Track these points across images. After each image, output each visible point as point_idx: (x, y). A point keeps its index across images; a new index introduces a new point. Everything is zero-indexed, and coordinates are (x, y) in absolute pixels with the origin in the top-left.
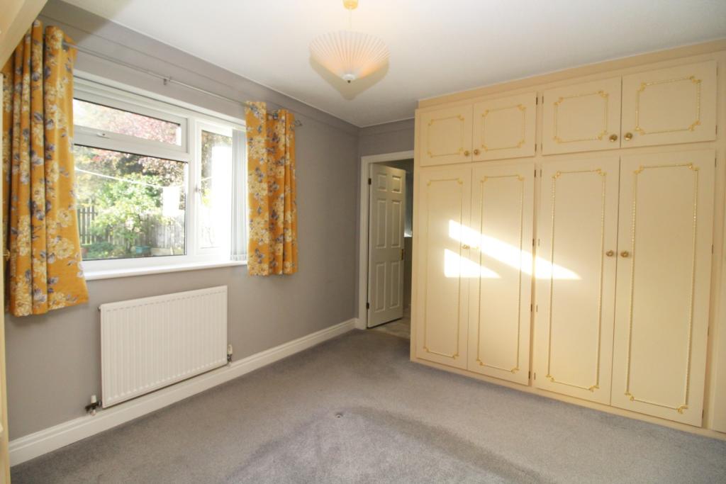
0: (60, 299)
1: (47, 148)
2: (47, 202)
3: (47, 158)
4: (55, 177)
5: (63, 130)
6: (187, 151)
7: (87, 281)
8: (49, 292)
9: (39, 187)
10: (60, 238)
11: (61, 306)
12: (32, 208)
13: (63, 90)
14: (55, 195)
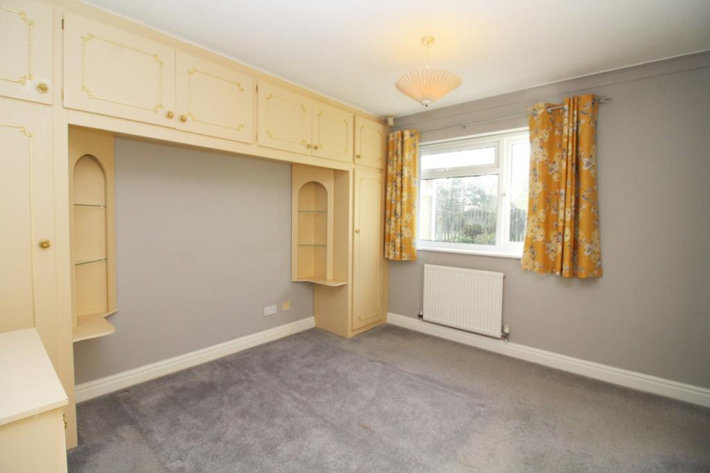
0: (405, 257)
1: (402, 187)
2: (402, 211)
3: (402, 191)
4: (405, 199)
5: (410, 176)
6: (498, 166)
7: (418, 250)
8: (401, 251)
9: (399, 206)
10: (406, 227)
11: (405, 259)
12: (396, 214)
13: (411, 157)
14: (405, 207)
